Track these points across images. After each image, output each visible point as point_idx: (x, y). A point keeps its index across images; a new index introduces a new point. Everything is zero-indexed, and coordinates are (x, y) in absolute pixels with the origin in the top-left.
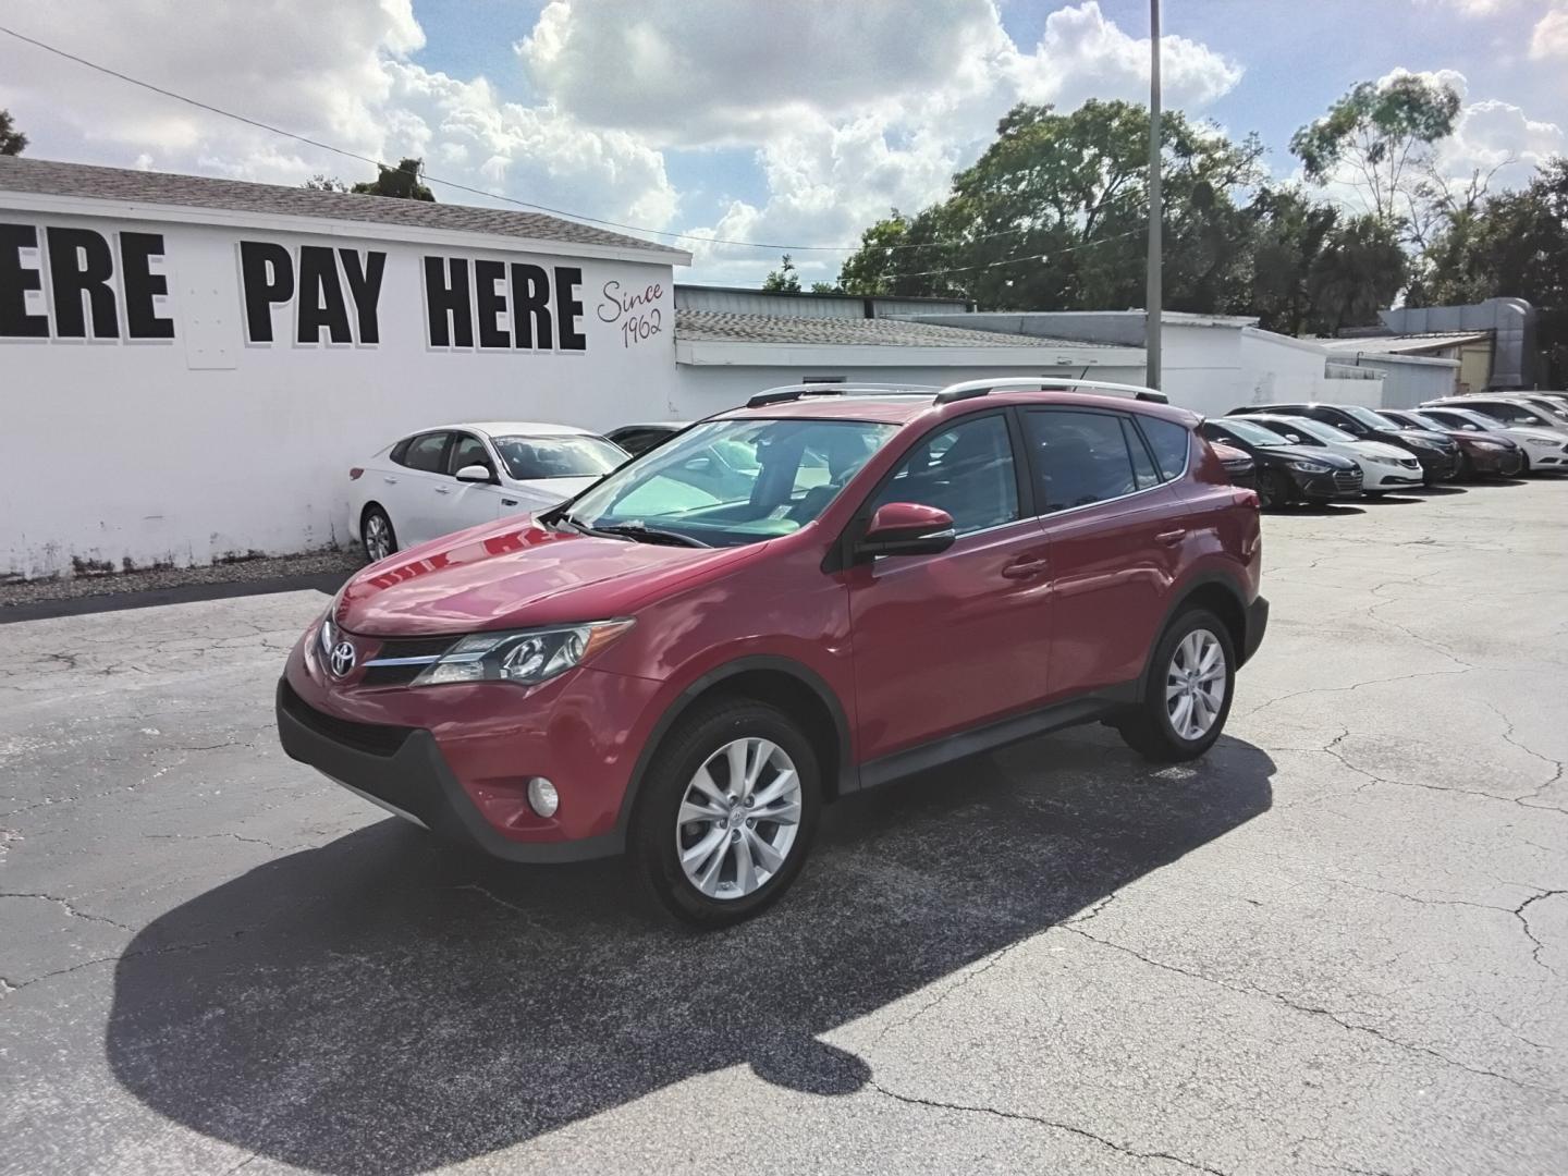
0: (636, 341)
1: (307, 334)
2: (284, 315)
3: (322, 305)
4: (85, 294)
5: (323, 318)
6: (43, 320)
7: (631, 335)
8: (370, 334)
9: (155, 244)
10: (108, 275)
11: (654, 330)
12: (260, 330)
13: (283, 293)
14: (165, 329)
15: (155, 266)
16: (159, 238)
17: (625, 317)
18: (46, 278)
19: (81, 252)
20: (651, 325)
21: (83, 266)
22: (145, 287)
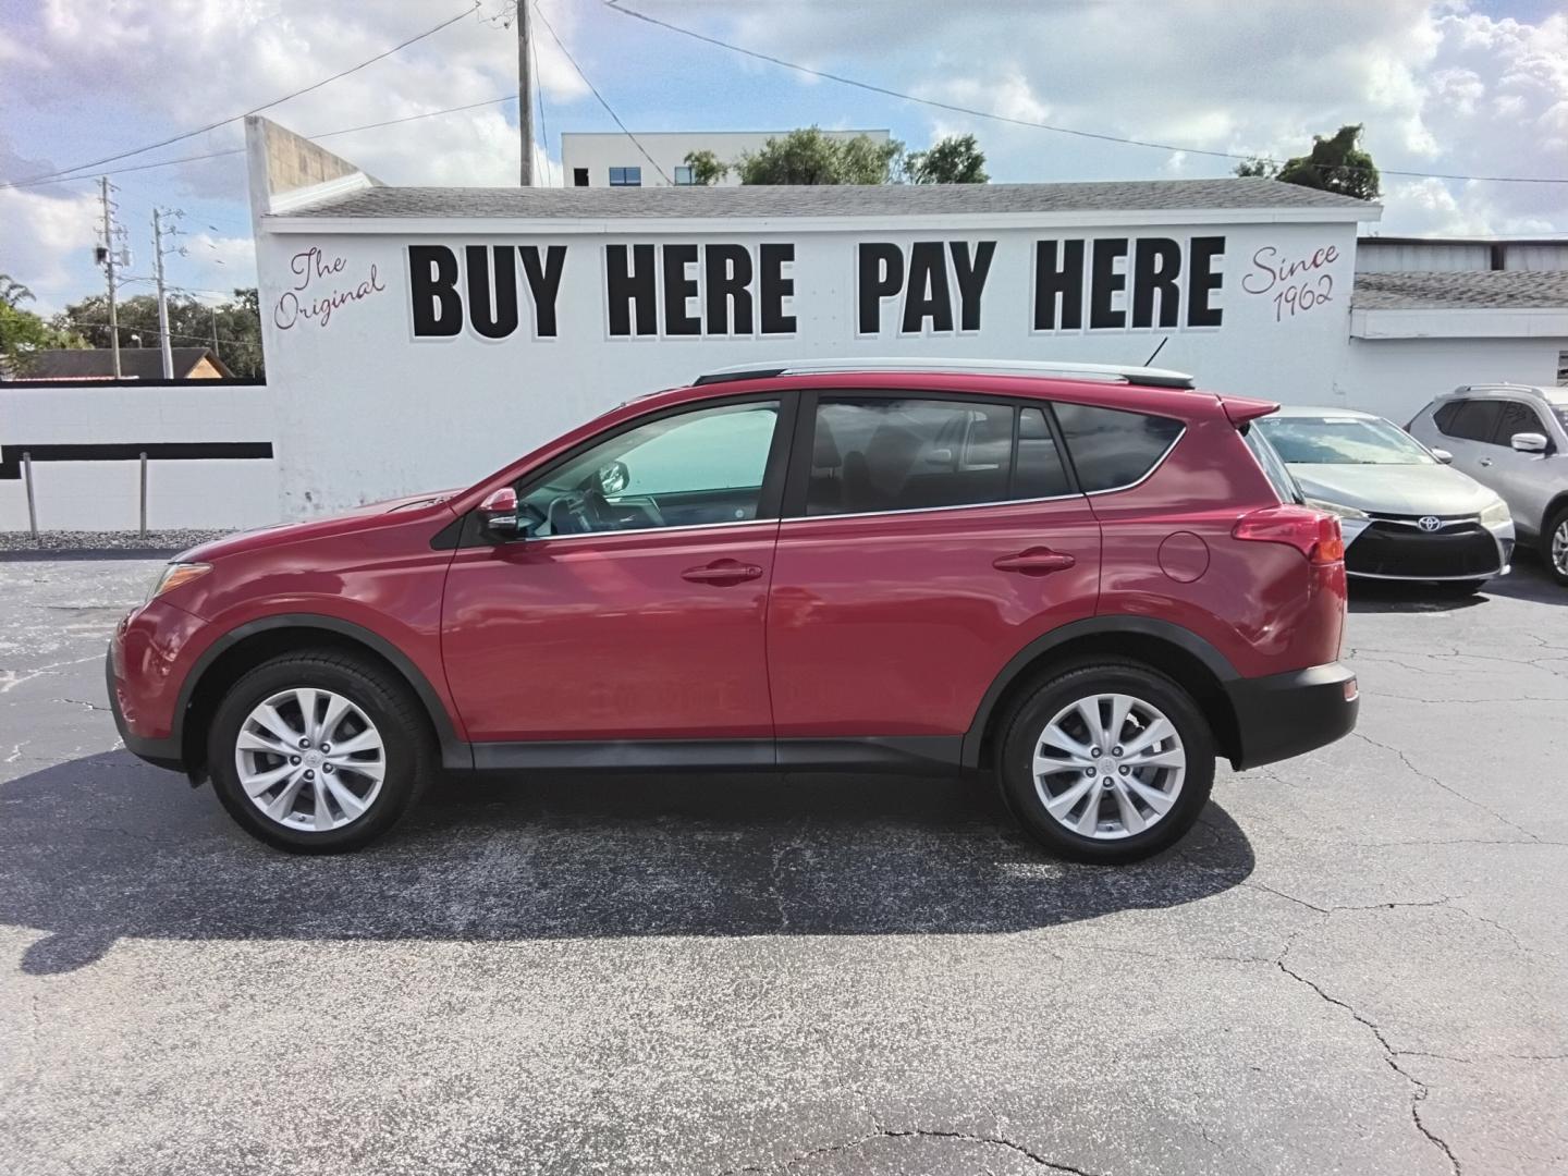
0: (1293, 313)
1: (912, 324)
2: (892, 308)
3: (928, 296)
4: (730, 298)
5: (927, 309)
6: (697, 321)
7: (1286, 307)
8: (971, 321)
9: (787, 252)
10: (748, 282)
11: (1321, 299)
12: (869, 322)
13: (892, 288)
14: (789, 325)
15: (787, 271)
16: (791, 247)
17: (1280, 286)
18: (702, 288)
19: (730, 263)
20: (1316, 295)
21: (730, 276)
22: (777, 288)
